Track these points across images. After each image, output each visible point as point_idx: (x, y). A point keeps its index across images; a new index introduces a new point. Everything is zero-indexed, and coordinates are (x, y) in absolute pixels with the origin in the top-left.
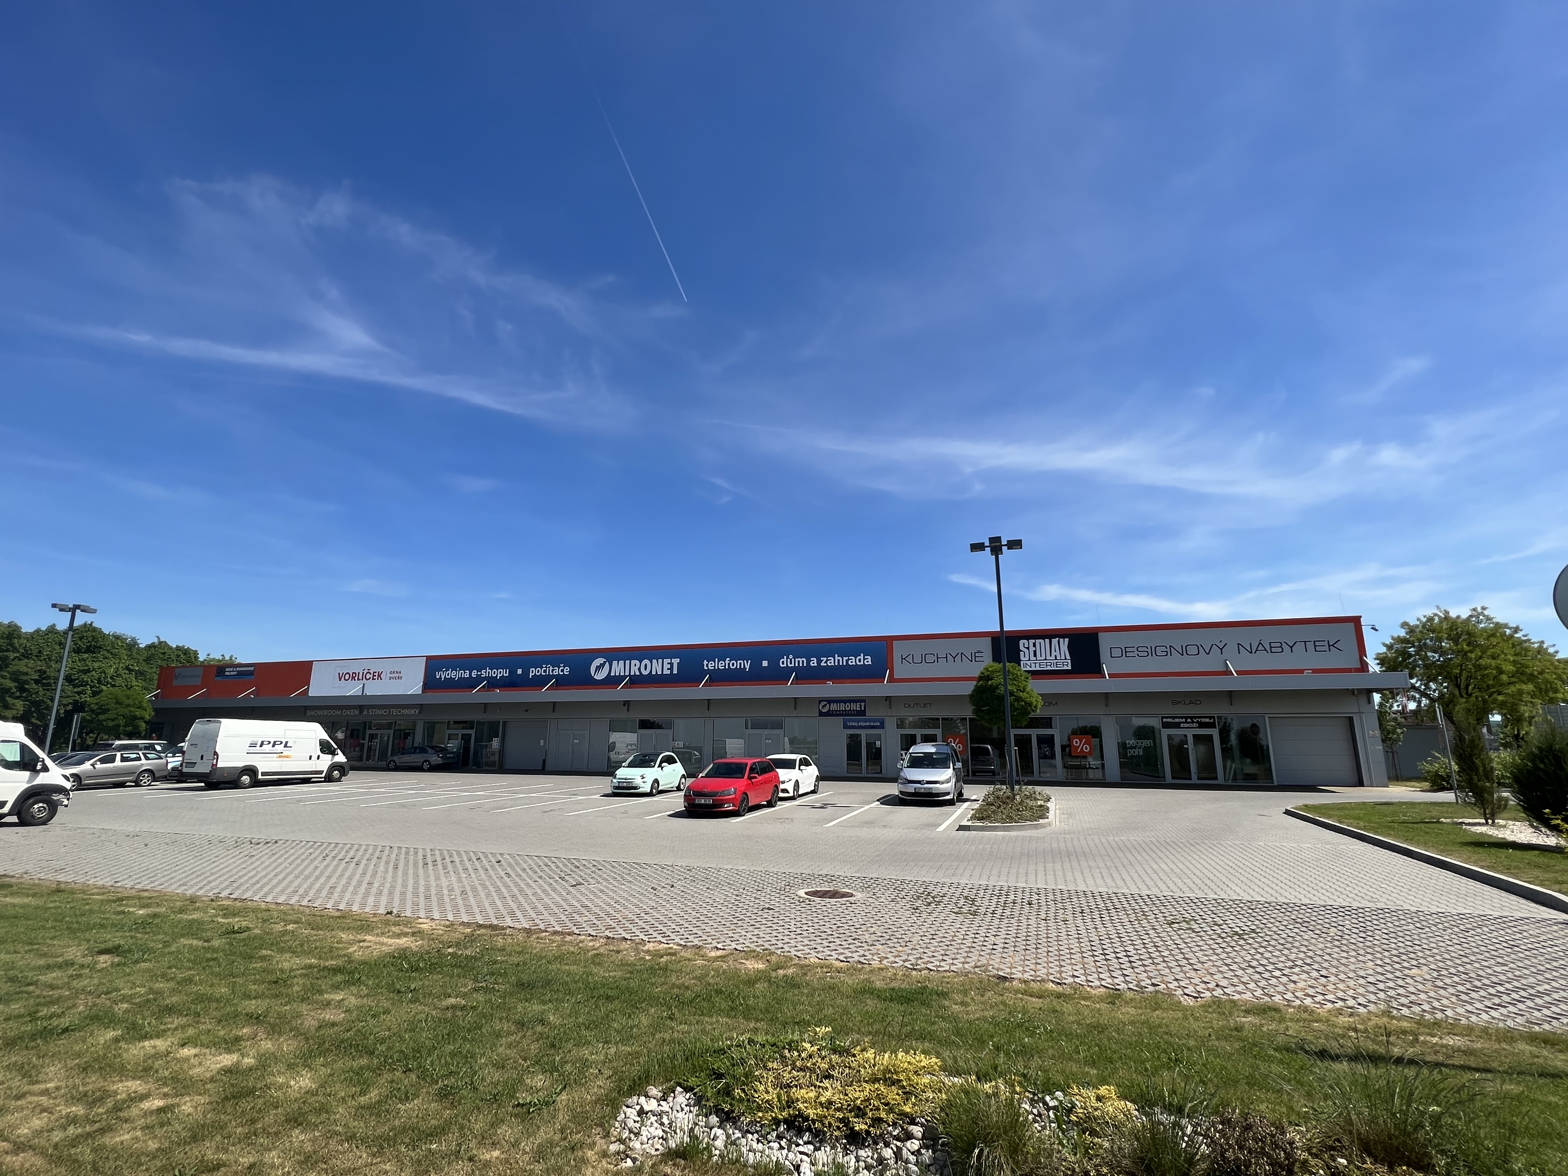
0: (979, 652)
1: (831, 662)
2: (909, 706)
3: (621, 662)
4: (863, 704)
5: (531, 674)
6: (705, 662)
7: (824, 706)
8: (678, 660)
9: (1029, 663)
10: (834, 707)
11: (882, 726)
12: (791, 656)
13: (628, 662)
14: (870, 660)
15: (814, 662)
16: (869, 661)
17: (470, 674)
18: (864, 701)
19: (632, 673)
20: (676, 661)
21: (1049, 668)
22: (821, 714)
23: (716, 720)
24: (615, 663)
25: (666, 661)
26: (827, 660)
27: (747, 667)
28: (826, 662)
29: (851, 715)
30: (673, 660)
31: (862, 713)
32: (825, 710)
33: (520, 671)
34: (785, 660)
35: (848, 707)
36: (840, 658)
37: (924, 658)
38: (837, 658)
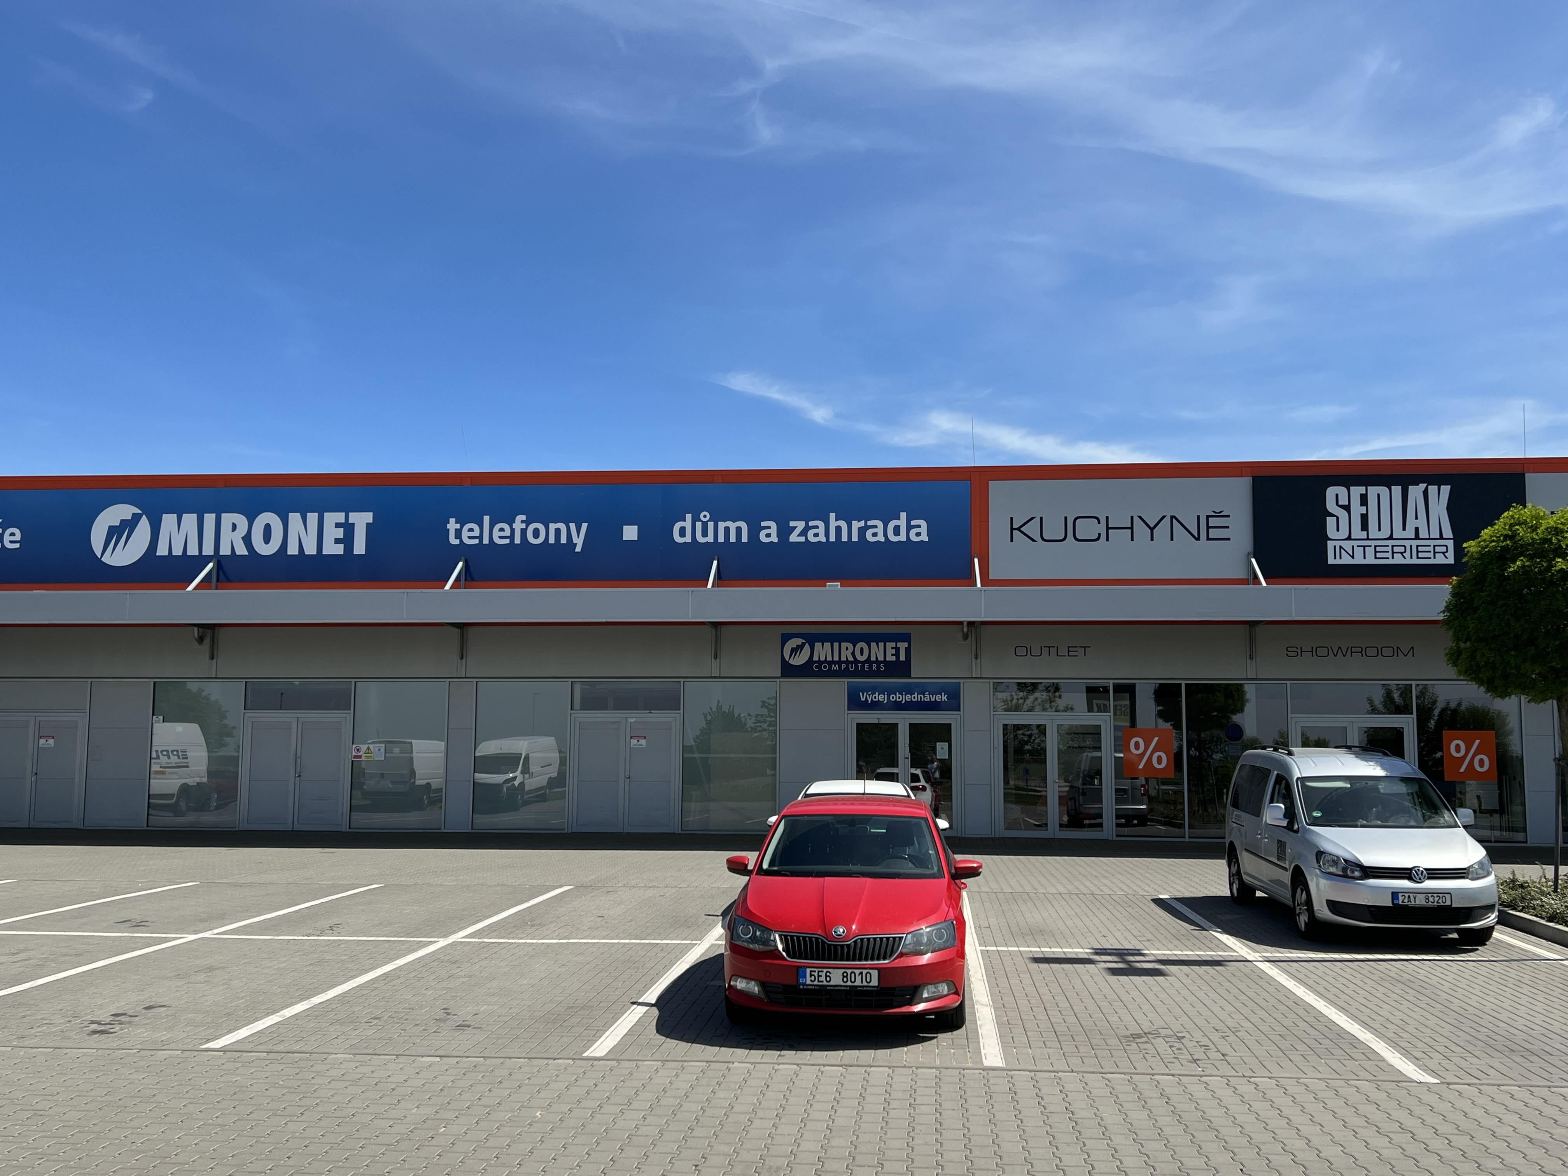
0: (1218, 515)
1: (818, 534)
2: (1029, 651)
3: (190, 520)
4: (903, 646)
6: (452, 525)
7: (795, 651)
8: (368, 517)
9: (1347, 545)
10: (823, 652)
11: (954, 703)
12: (705, 516)
13: (210, 519)
14: (924, 529)
15: (770, 533)
16: (921, 532)
18: (906, 638)
19: (225, 551)
20: (361, 520)
21: (1398, 560)
22: (788, 671)
23: (484, 685)
24: (169, 520)
25: (332, 518)
26: (807, 528)
27: (579, 542)
28: (804, 533)
29: (871, 674)
30: (354, 517)
31: (901, 668)
32: (799, 660)
34: (688, 524)
35: (864, 652)
36: (843, 524)
37: (1070, 529)
38: (833, 523)
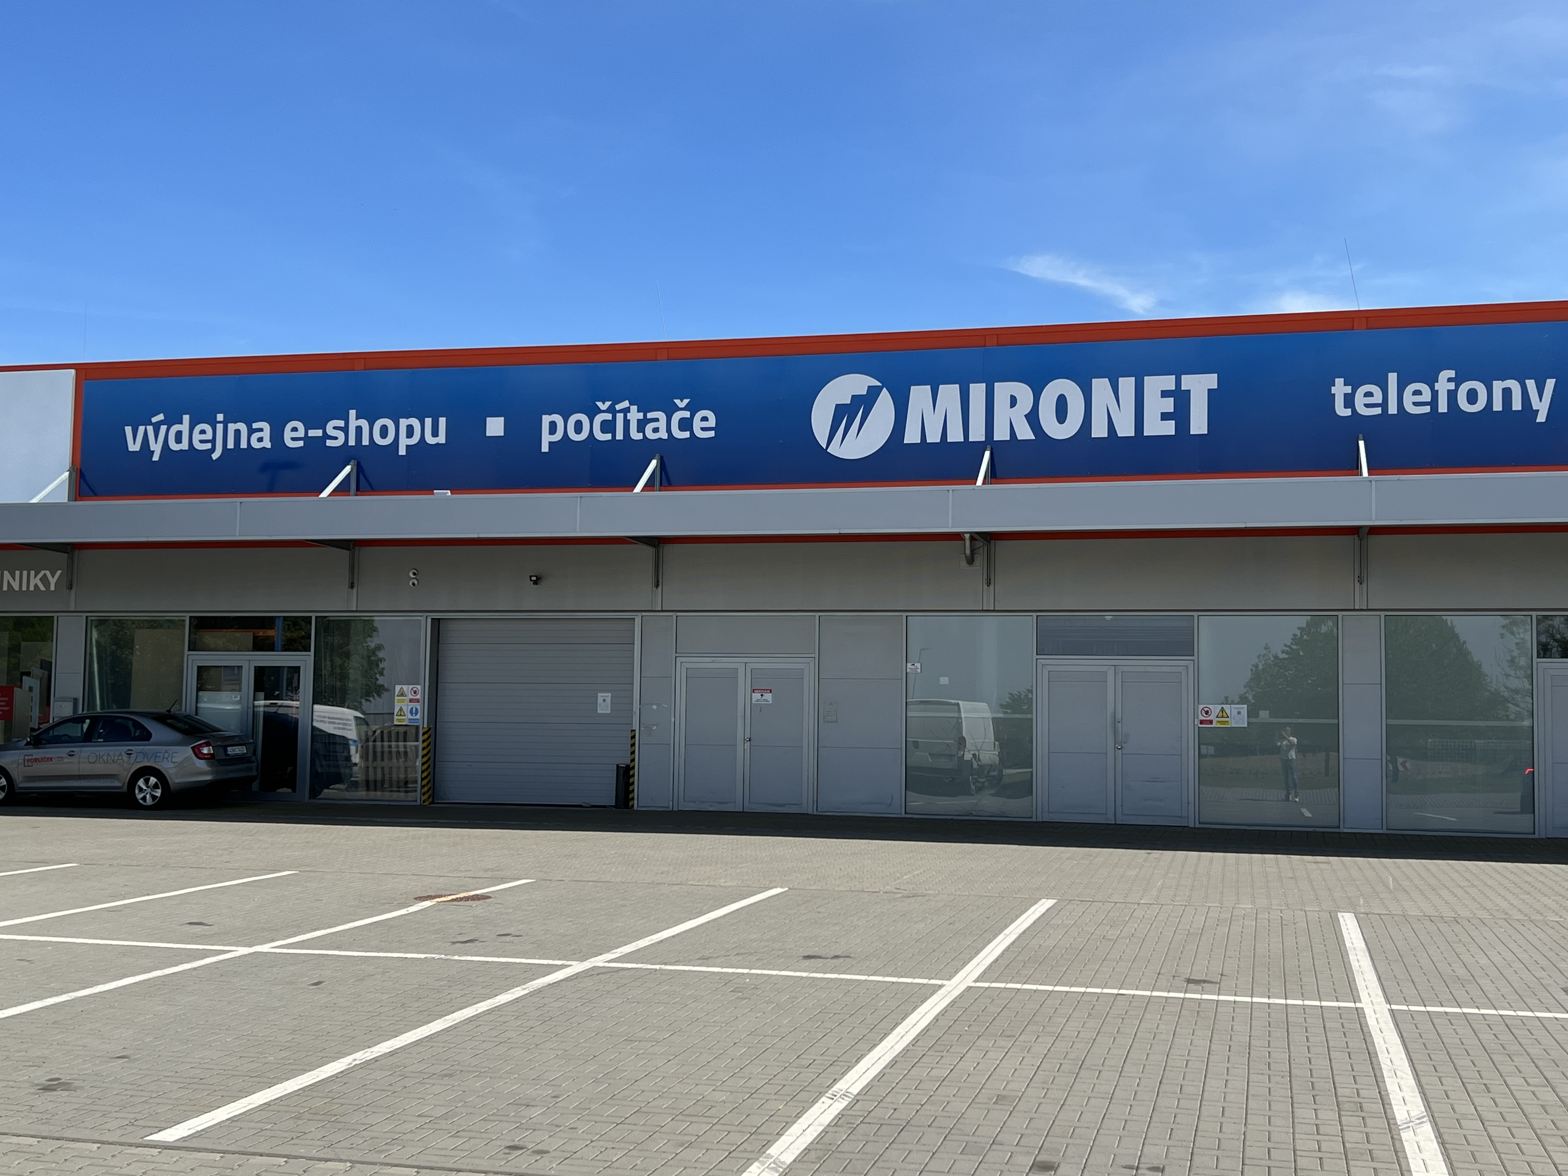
3: (950, 393)
5: (546, 440)
6: (1340, 389)
8: (1211, 381)
13: (977, 391)
17: (277, 436)
19: (1001, 434)
20: (1201, 385)
24: (919, 395)
25: (1155, 384)
27: (1542, 408)
33: (495, 427)
